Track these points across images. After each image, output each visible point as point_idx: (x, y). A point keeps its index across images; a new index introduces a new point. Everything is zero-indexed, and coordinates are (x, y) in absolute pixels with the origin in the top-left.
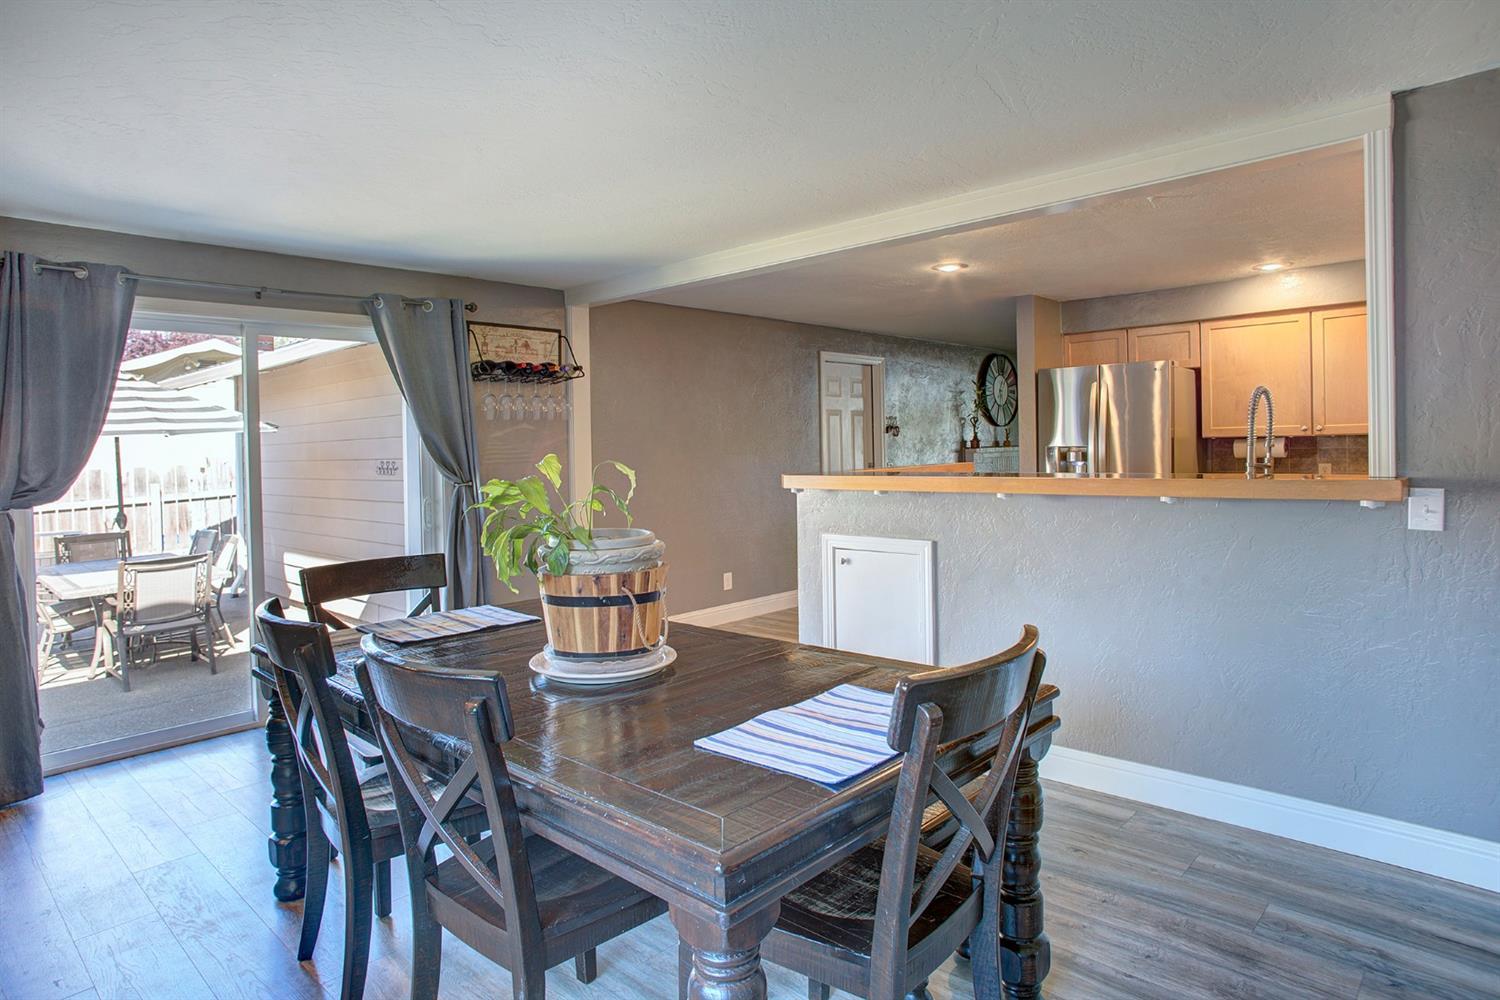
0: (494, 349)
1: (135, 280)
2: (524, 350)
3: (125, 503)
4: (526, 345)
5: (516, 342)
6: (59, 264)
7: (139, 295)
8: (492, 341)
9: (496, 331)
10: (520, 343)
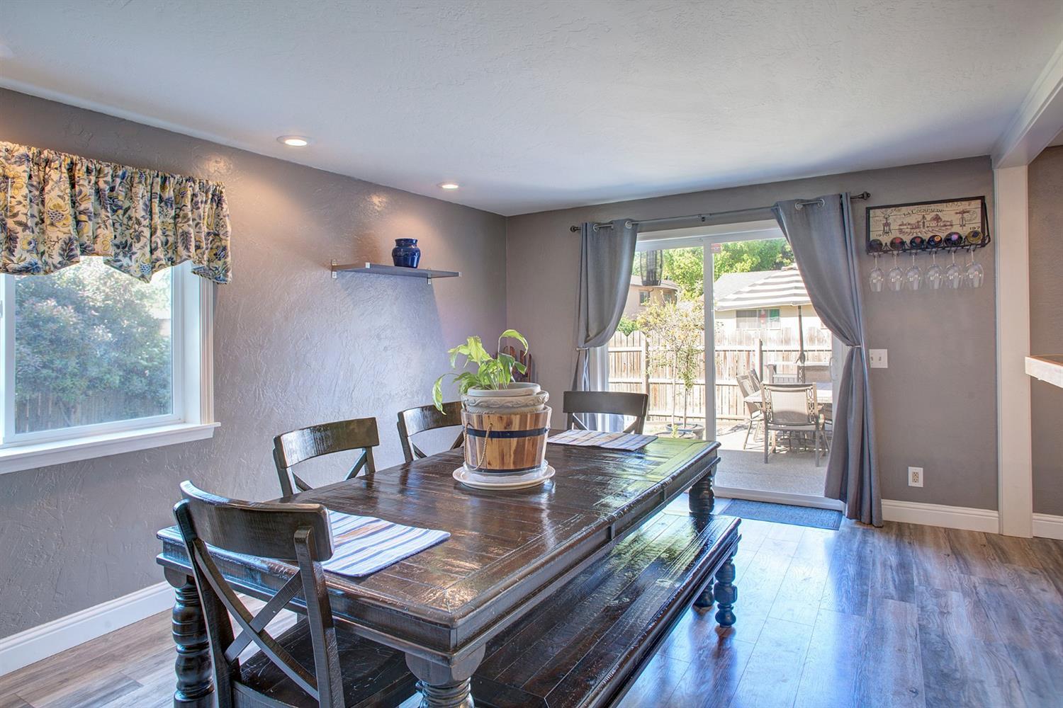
0: (897, 228)
1: (637, 224)
2: (934, 224)
3: (804, 349)
4: (937, 219)
5: (924, 217)
6: (606, 224)
7: (639, 232)
8: (895, 220)
9: (899, 210)
10: (928, 217)
